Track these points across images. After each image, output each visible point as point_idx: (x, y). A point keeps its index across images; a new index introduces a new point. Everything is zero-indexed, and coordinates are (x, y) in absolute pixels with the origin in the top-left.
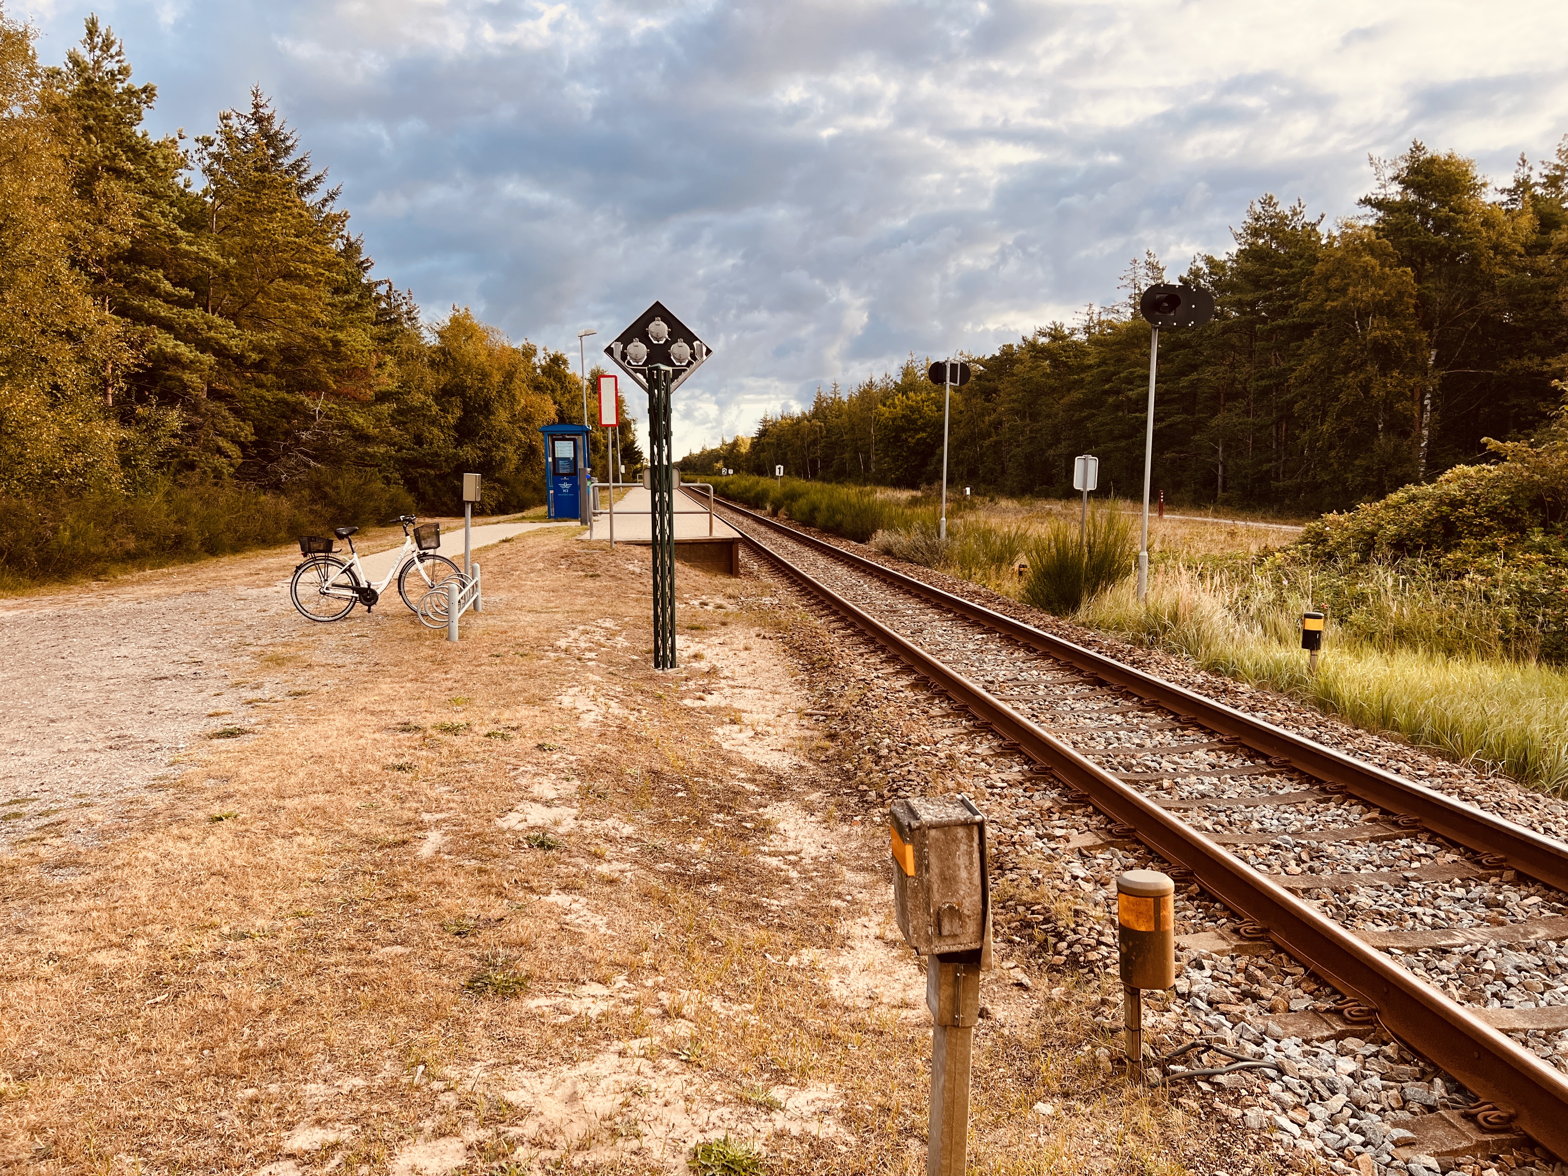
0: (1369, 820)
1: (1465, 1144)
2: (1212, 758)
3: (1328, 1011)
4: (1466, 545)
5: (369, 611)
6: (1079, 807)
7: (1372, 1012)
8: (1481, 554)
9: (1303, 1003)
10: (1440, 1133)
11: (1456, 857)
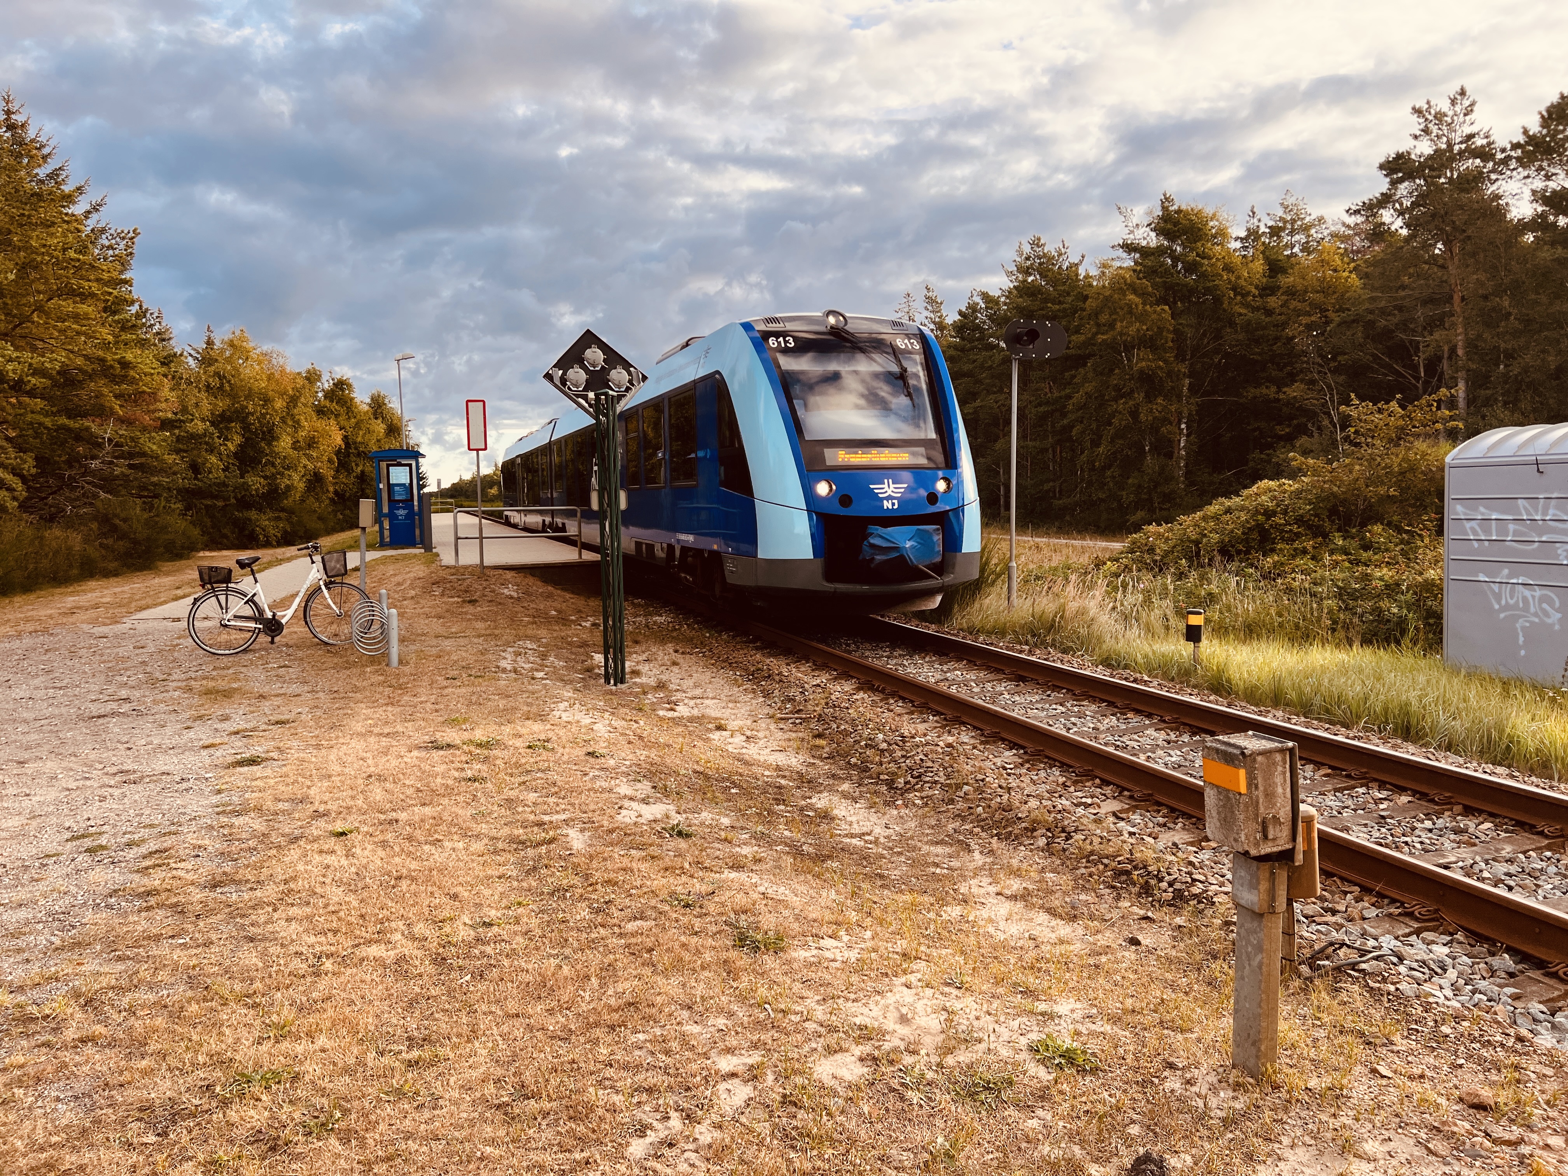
0: (1325, 775)
1: (1556, 993)
2: (1162, 735)
3: (1400, 914)
4: (1281, 550)
5: (272, 642)
6: (1088, 781)
7: (1436, 911)
8: (1294, 557)
9: (1372, 913)
10: (1534, 988)
11: (1410, 799)
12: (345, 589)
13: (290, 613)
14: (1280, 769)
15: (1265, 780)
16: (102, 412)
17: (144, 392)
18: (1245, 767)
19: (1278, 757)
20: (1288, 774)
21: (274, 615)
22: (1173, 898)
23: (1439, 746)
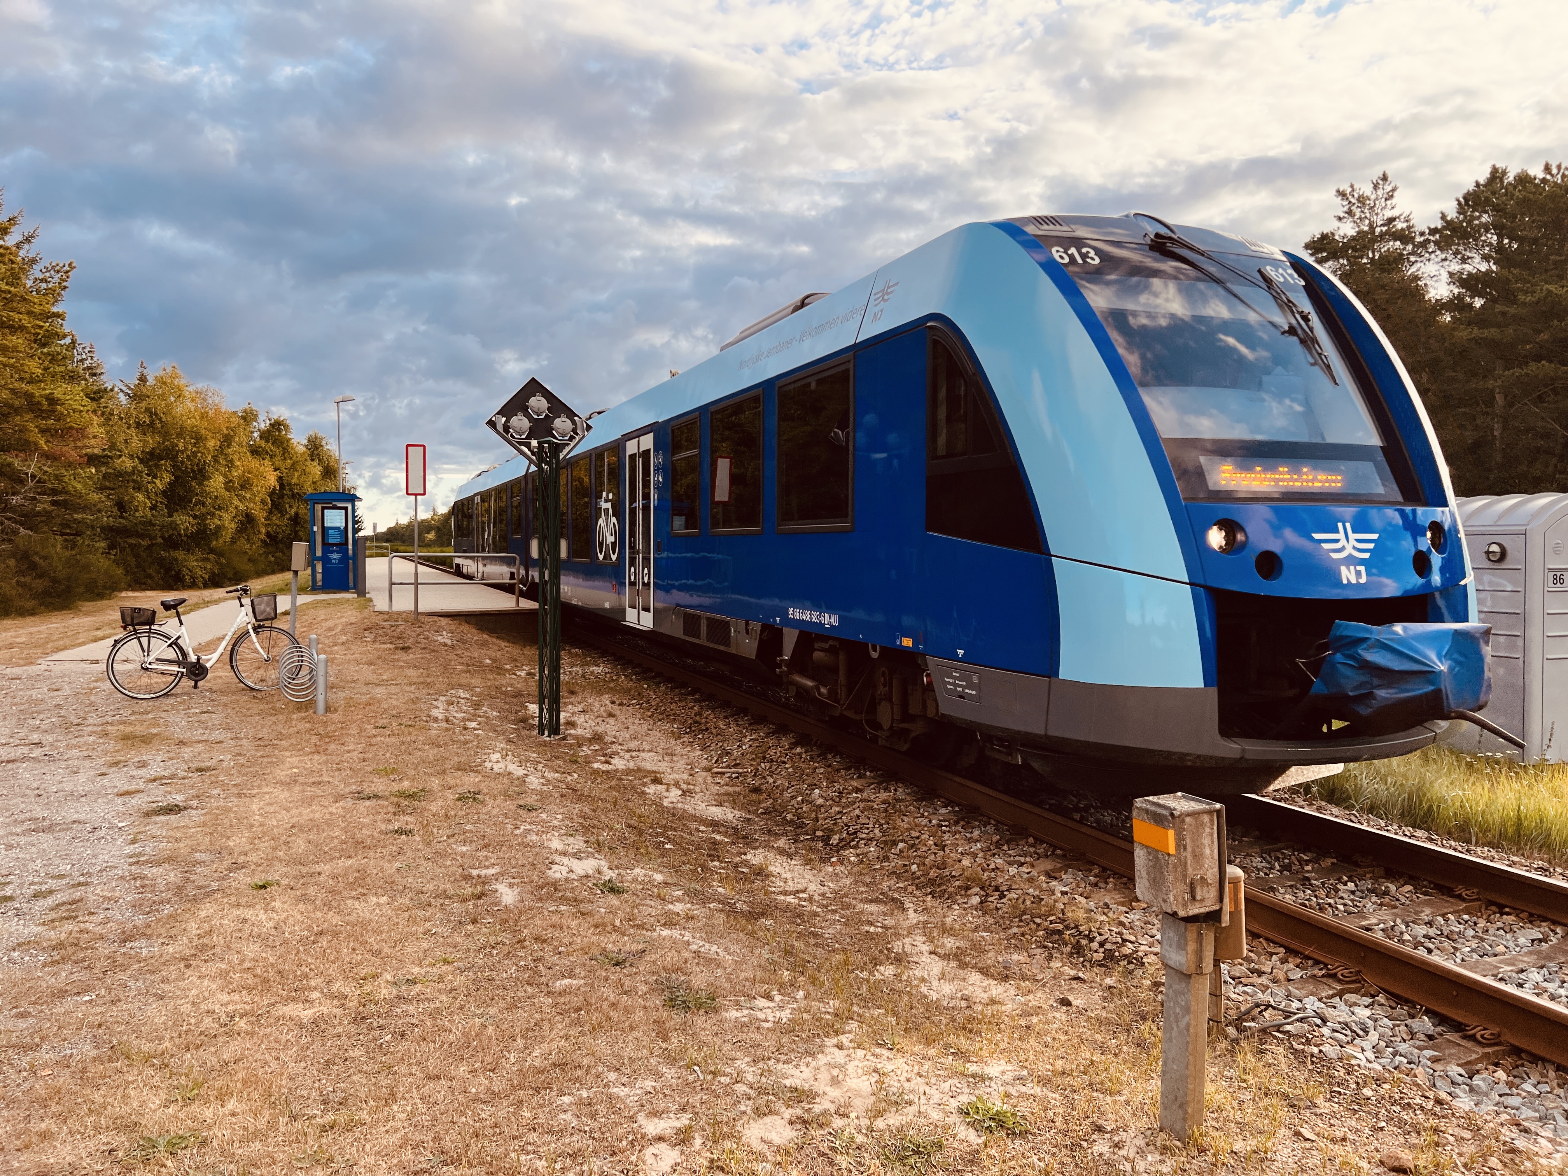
0: (1252, 837)
1: (1474, 1056)
3: (1323, 976)
5: (195, 687)
6: (1022, 839)
7: (1358, 973)
9: (1297, 974)
10: (1453, 1051)
11: (1335, 861)
12: (274, 634)
13: (215, 656)
14: (1207, 830)
15: (1193, 841)
16: (26, 447)
17: (71, 428)
18: (1174, 827)
19: (1206, 818)
20: (1216, 835)
21: (199, 659)
22: (1104, 959)
23: (1361, 808)
